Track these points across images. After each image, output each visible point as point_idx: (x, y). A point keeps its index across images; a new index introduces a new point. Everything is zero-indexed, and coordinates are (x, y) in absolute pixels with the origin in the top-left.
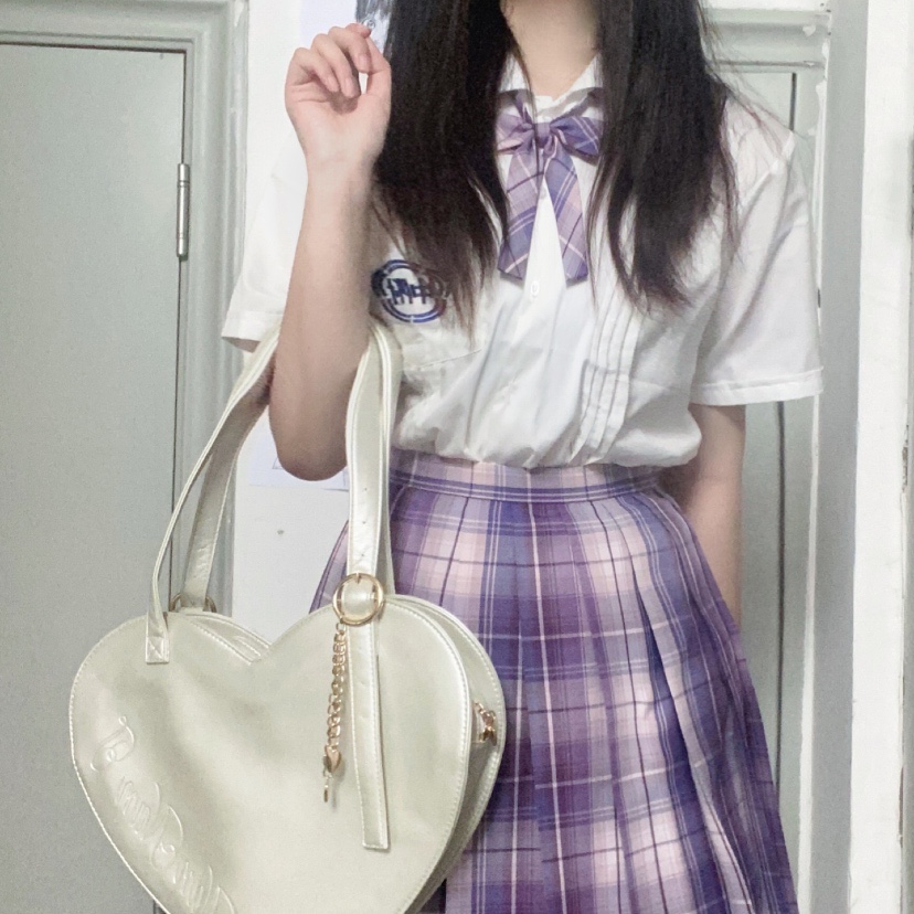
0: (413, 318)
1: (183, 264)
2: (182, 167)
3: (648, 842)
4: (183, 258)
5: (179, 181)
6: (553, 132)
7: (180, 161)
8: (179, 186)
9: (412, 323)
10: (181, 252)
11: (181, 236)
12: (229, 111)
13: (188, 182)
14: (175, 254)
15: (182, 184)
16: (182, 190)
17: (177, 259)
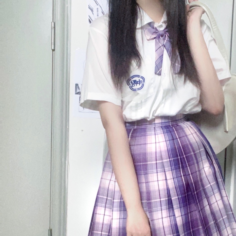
0: (137, 89)
1: (54, 52)
2: (53, 23)
3: (215, 201)
4: (54, 50)
5: (52, 27)
6: (165, 33)
7: (52, 21)
8: (52, 29)
9: (137, 91)
10: (53, 48)
11: (53, 44)
12: (66, 6)
13: (54, 27)
14: (51, 49)
15: (53, 28)
16: (53, 30)
17: (52, 50)
